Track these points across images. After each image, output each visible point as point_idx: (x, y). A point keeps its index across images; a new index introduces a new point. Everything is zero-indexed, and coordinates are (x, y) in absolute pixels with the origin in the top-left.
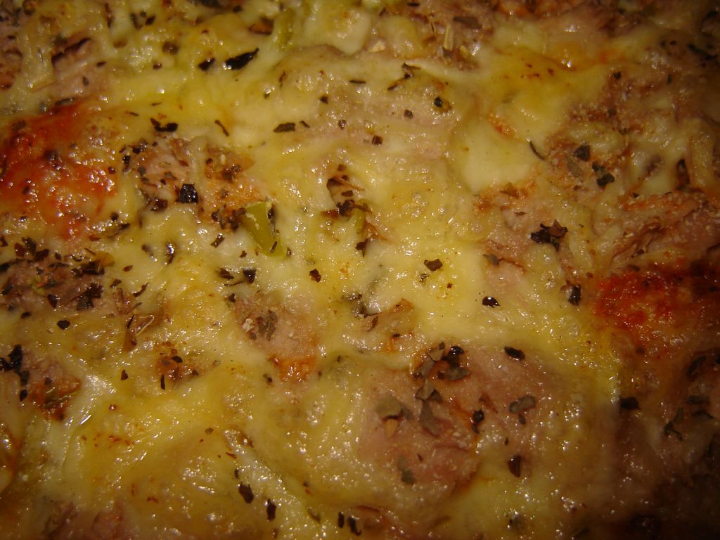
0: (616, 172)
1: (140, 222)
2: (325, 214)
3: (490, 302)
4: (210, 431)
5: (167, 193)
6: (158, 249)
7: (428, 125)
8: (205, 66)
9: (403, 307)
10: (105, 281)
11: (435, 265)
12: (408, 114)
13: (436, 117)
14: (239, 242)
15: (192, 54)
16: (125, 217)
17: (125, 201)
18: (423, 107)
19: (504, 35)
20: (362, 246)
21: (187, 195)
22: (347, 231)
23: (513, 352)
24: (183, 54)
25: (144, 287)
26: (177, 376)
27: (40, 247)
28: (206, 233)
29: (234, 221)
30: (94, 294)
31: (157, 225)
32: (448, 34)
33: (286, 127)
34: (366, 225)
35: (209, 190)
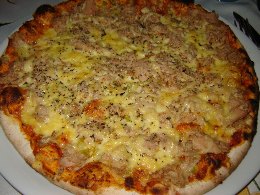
0: (179, 110)
1: (109, 118)
2: (137, 116)
3: (160, 128)
4: (122, 144)
5: (113, 113)
6: (113, 121)
7: (151, 104)
8: (117, 95)
9: (148, 129)
10: (105, 126)
11: (152, 123)
12: (148, 102)
13: (152, 102)
14: (125, 120)
15: (114, 93)
16: (107, 117)
17: (107, 114)
18: (150, 101)
19: (163, 90)
20: (142, 121)
21: (116, 113)
22: (140, 119)
23: (164, 134)
25: (111, 126)
26: (117, 138)
27: (95, 121)
28: (120, 119)
29: (123, 117)
30: (104, 127)
31: (112, 118)
32: (154, 90)
33: (130, 104)
34: (142, 118)
35: (119, 113)
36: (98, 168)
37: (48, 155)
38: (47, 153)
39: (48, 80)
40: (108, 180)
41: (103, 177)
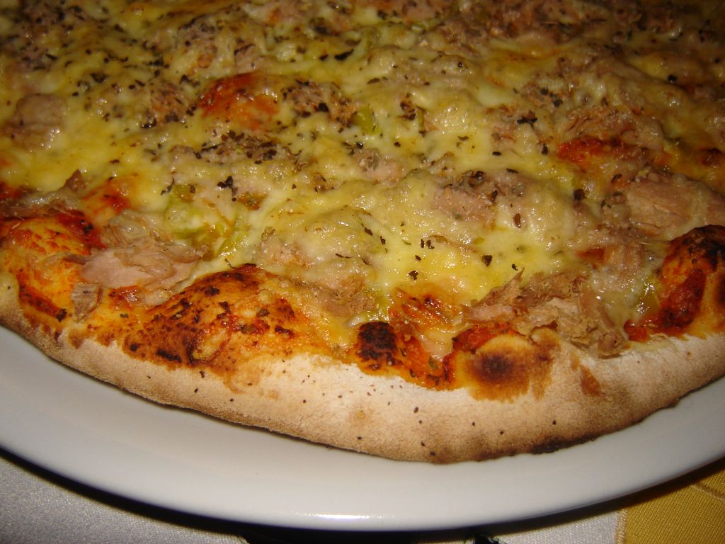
0: (564, 99)
1: (295, 123)
2: (399, 117)
3: (497, 154)
4: (346, 206)
5: (309, 109)
6: (308, 135)
7: (455, 76)
8: (323, 58)
9: (448, 155)
10: (278, 148)
11: (465, 138)
12: (444, 72)
13: (459, 72)
14: (355, 130)
15: (314, 53)
16: (285, 123)
17: (285, 112)
18: (451, 68)
19: (495, 43)
20: (423, 133)
21: (323, 108)
22: (415, 125)
23: (511, 171)
24: (309, 53)
25: (300, 151)
26: (323, 189)
27: (238, 134)
28: (335, 127)
29: (350, 123)
30: (273, 153)
31: (304, 125)
32: (463, 38)
33: (376, 80)
34: (422, 124)
35: (334, 109)
36: (242, 280)
37: (40, 243)
38: (39, 237)
39: (69, 19)
40: (286, 326)
41: (264, 312)
